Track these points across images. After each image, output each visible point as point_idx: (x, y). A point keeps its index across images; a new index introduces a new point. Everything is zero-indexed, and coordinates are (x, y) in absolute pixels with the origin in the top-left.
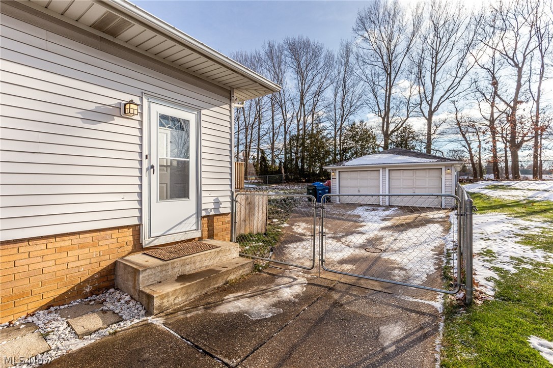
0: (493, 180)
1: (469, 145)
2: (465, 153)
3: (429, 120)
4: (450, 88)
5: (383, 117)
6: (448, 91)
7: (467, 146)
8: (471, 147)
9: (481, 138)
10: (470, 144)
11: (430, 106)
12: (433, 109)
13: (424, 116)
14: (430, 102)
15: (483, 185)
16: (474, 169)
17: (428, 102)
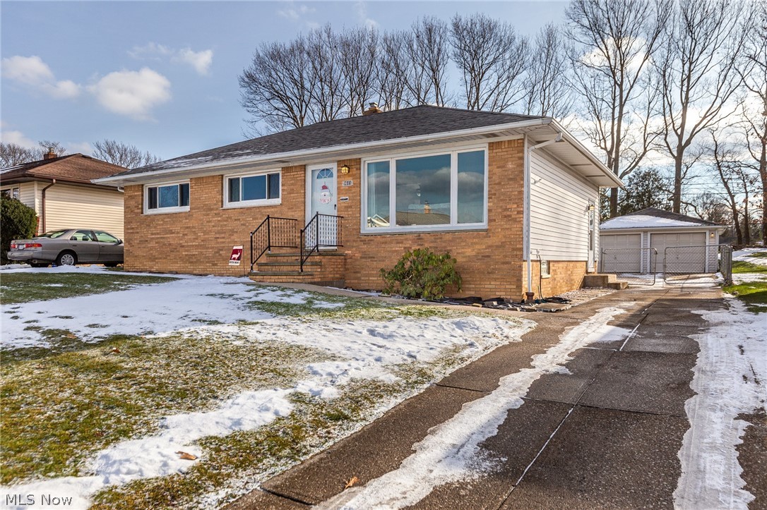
0: (761, 247)
1: (732, 197)
2: (726, 208)
3: (678, 159)
4: (708, 114)
5: (609, 150)
6: (705, 117)
7: (729, 198)
8: (735, 201)
9: (748, 189)
10: (734, 196)
11: (680, 137)
12: (683, 144)
13: (671, 152)
14: (679, 131)
15: (748, 252)
16: (739, 231)
17: (676, 131)
